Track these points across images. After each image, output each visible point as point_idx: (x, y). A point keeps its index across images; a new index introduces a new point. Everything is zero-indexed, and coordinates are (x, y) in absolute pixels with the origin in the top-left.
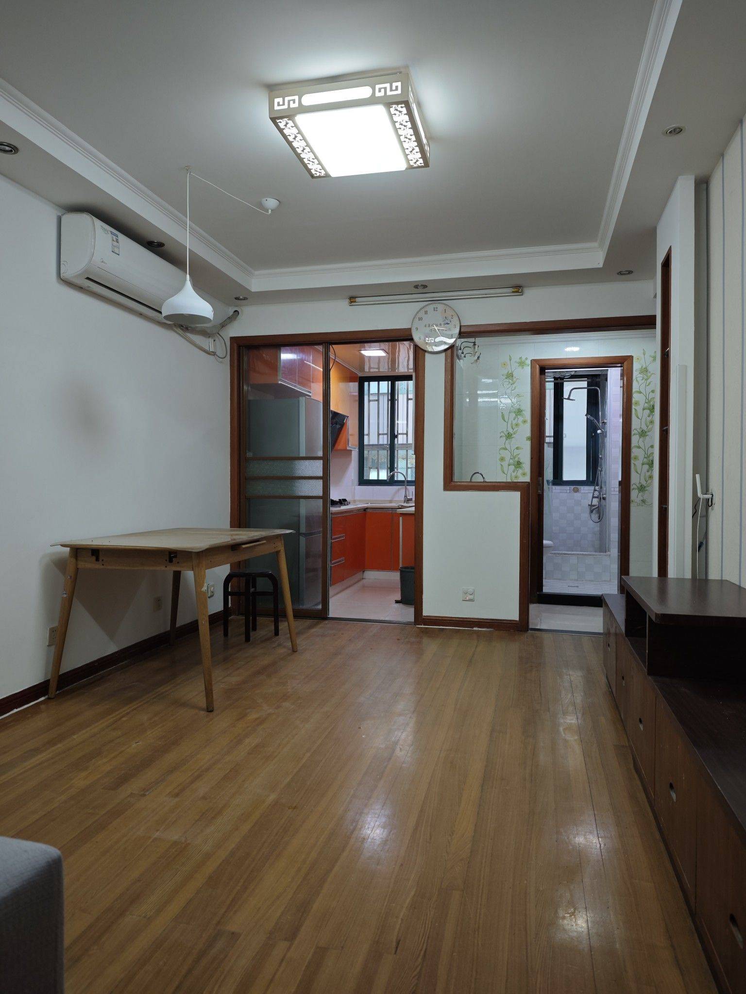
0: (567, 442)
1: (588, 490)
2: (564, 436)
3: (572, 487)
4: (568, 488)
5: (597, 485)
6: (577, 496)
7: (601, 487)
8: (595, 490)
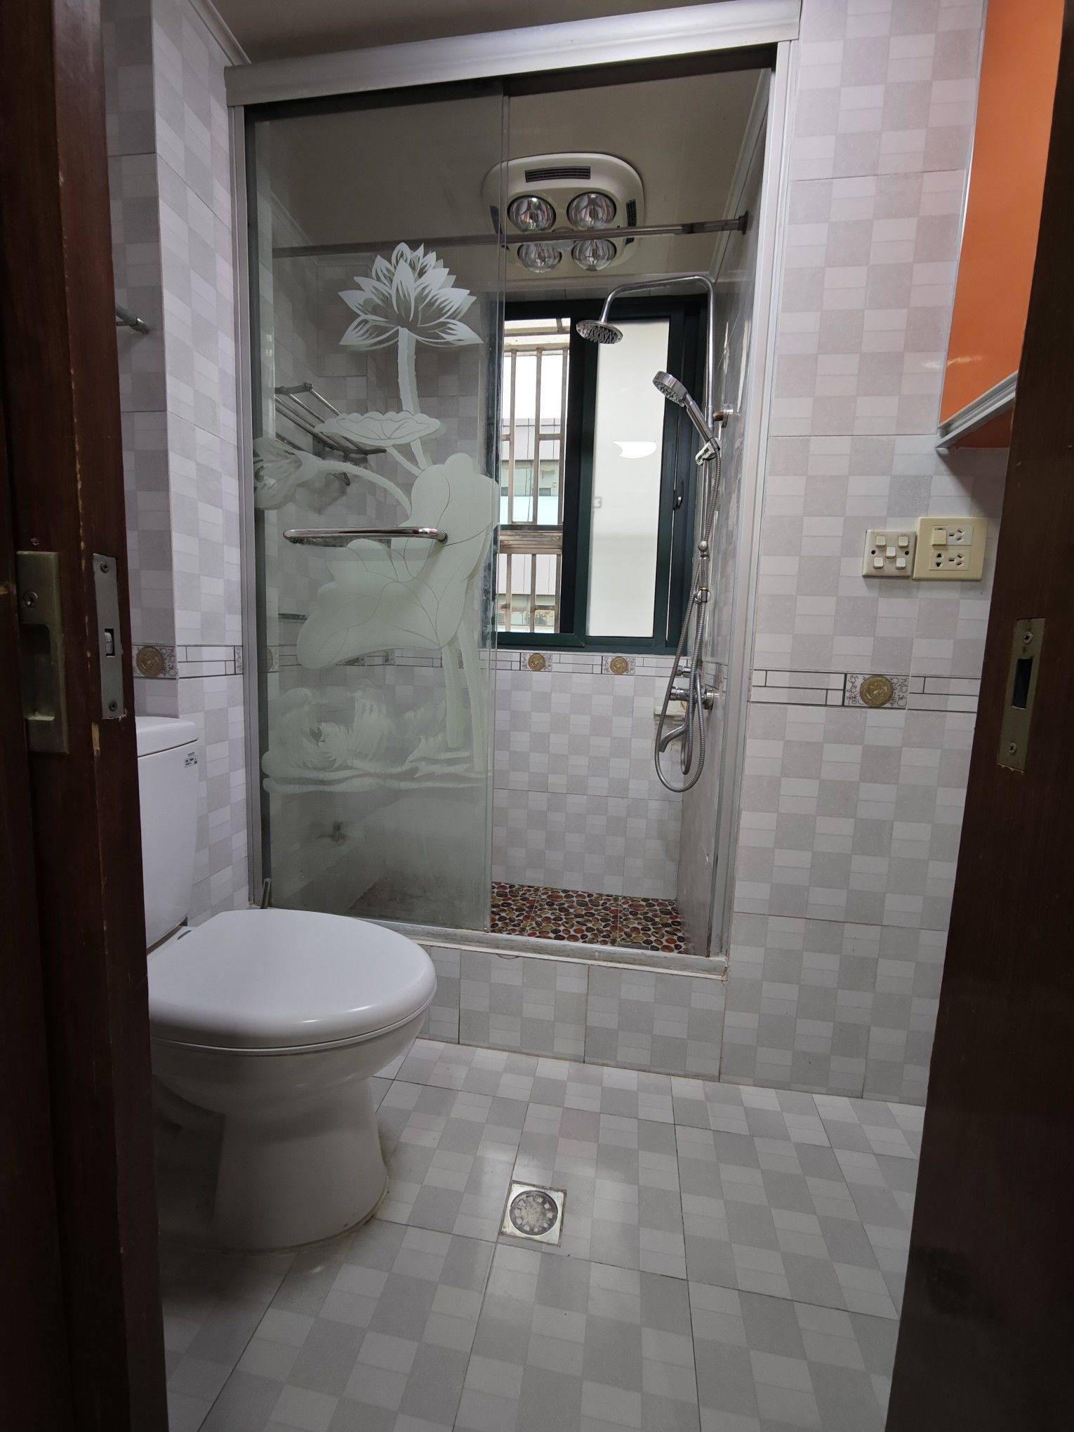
0: (602, 521)
1: (655, 668)
2: (595, 503)
3: (610, 657)
4: (595, 658)
5: (684, 653)
6: (623, 683)
7: (699, 663)
8: (677, 673)
